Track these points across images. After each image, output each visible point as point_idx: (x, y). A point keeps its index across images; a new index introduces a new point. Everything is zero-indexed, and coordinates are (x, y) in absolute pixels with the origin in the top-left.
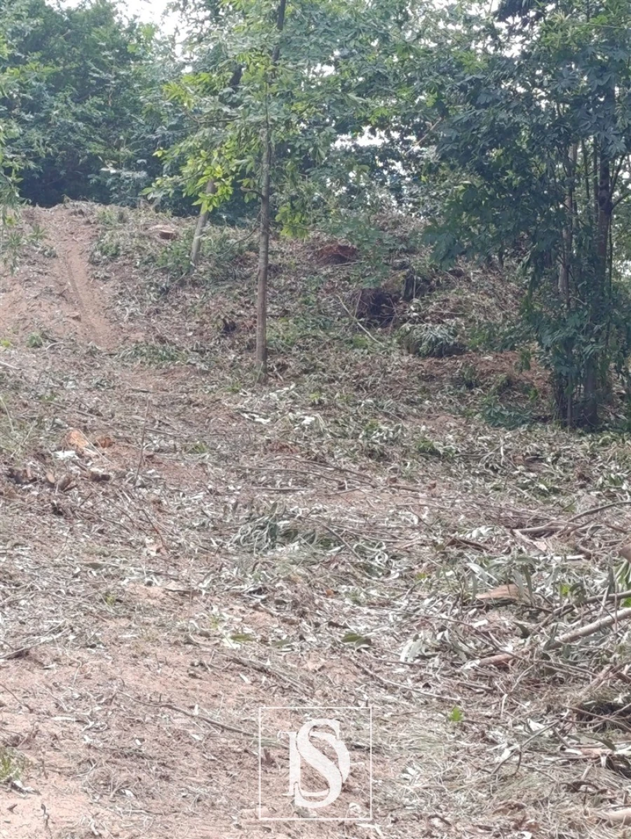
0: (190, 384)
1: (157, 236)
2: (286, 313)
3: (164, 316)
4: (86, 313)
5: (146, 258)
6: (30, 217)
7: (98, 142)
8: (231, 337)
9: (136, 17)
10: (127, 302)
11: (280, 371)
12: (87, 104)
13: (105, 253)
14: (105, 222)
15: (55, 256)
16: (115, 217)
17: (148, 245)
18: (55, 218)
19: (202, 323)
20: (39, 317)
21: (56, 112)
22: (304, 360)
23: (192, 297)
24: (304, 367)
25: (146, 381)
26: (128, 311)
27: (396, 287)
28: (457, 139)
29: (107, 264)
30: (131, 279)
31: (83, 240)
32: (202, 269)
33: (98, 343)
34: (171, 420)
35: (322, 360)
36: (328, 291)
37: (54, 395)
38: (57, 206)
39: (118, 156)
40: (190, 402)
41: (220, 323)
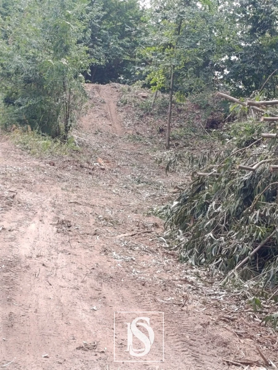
0: (141, 148)
1: (140, 97)
2: (181, 126)
3: (140, 125)
4: (114, 123)
5: (136, 105)
6: (97, 88)
7: (128, 55)
8: (162, 133)
9: (145, 6)
10: (128, 120)
11: (176, 146)
12: (124, 40)
13: (122, 102)
14: (123, 91)
15: (105, 103)
16: (127, 89)
17: (137, 100)
18: (106, 88)
19: (153, 128)
20: (98, 124)
21: (112, 43)
22: (185, 142)
23: (150, 119)
24: (184, 145)
25: (127, 147)
26: (128, 123)
27: (221, 119)
28: (234, 73)
29: (122, 106)
30: (130, 112)
31: (115, 97)
32: (155, 109)
33: (117, 133)
34: (132, 159)
35: (191, 143)
36: (197, 119)
37: (98, 149)
38: (107, 85)
39: (135, 61)
40: (139, 154)
41: (158, 129)
